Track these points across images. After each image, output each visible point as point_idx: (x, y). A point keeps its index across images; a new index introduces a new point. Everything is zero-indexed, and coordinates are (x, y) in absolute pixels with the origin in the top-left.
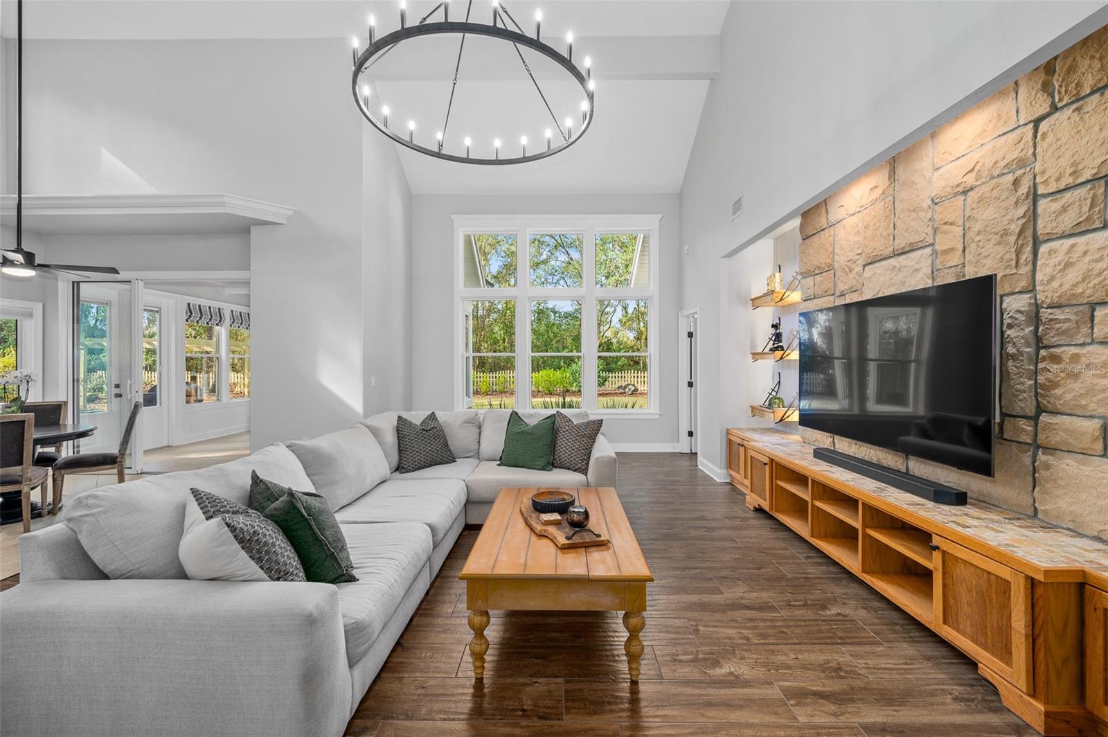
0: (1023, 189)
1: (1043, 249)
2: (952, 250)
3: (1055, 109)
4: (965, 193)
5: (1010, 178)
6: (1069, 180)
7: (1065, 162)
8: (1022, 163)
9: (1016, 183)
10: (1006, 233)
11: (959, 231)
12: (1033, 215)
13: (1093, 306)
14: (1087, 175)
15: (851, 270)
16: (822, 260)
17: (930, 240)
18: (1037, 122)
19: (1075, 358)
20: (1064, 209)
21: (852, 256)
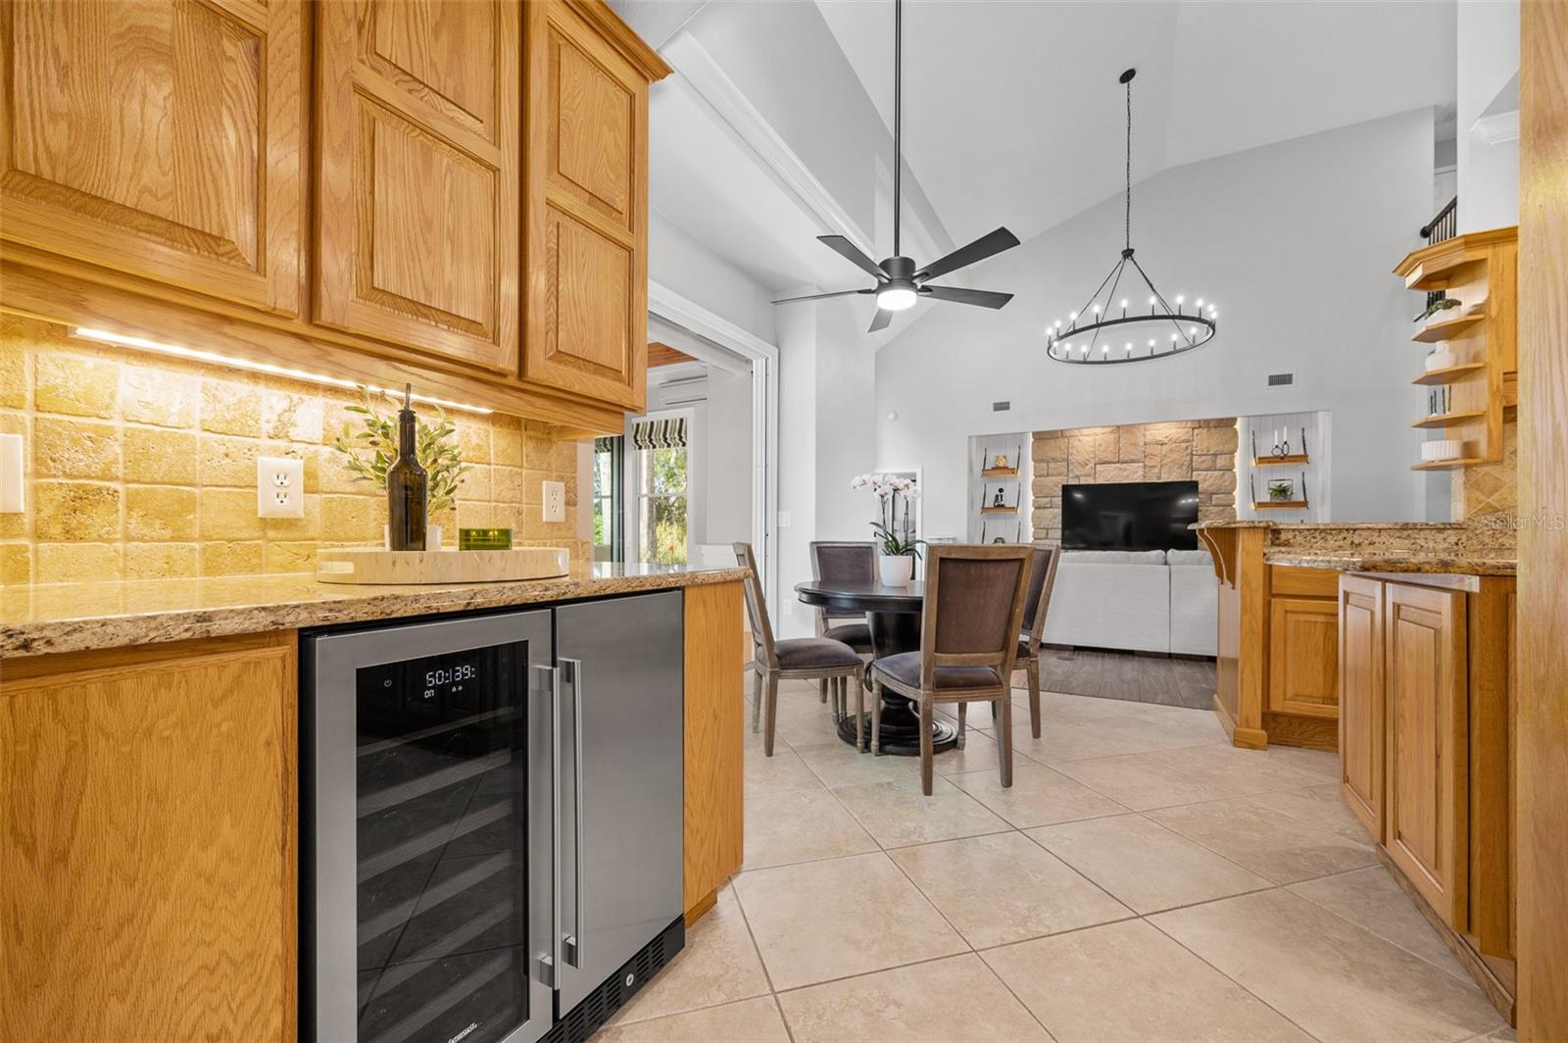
0: (1189, 451)
1: (1194, 473)
2: (1154, 467)
3: (1200, 427)
4: (1162, 444)
5: (1184, 445)
6: (1205, 452)
7: (1205, 445)
8: (1188, 441)
9: (1187, 448)
10: (1182, 465)
11: (1159, 460)
12: (1191, 460)
13: (1212, 494)
14: (1211, 453)
15: (1087, 465)
16: (1057, 454)
17: (1142, 460)
18: (1193, 429)
19: (1207, 510)
20: (1203, 462)
21: (1087, 457)
